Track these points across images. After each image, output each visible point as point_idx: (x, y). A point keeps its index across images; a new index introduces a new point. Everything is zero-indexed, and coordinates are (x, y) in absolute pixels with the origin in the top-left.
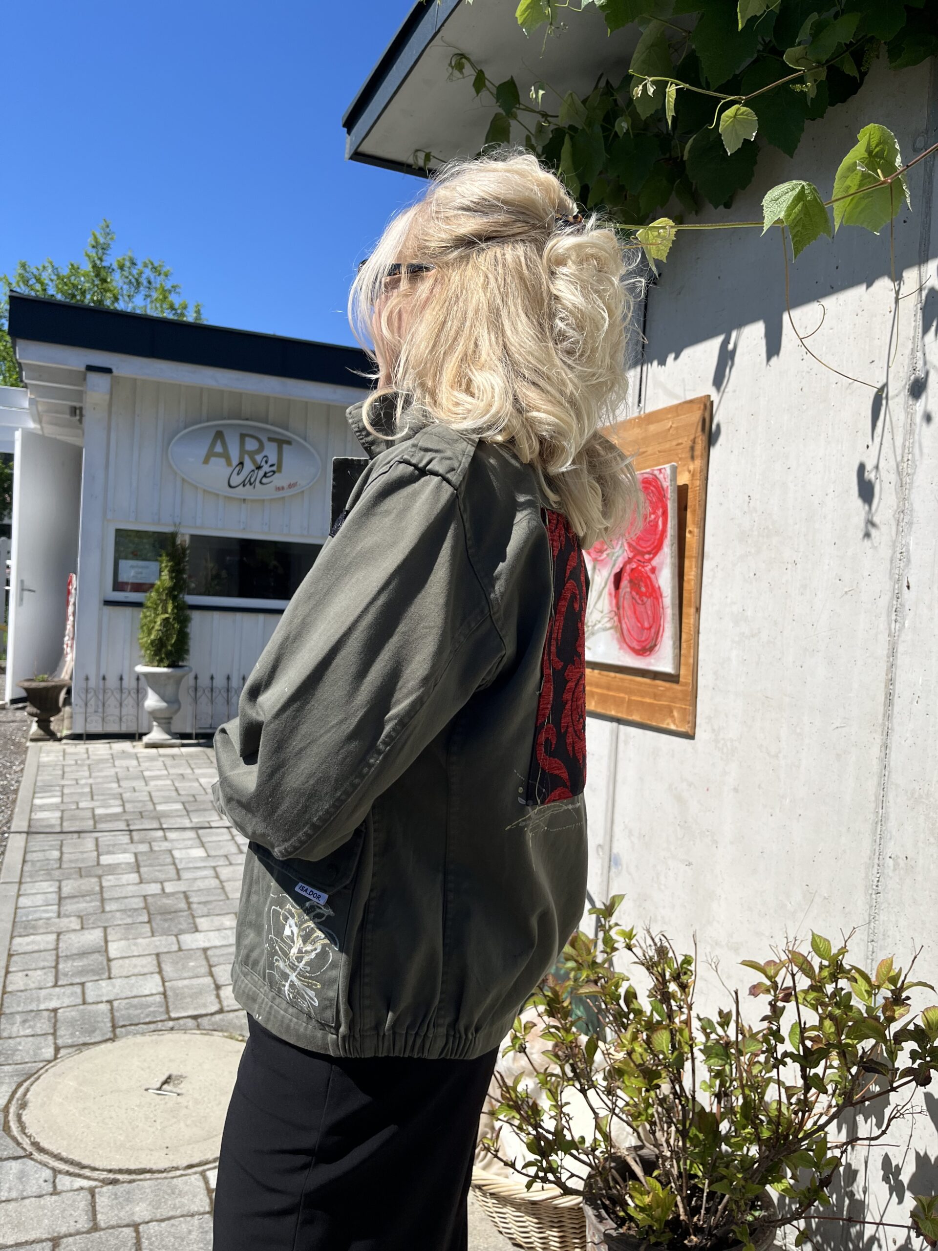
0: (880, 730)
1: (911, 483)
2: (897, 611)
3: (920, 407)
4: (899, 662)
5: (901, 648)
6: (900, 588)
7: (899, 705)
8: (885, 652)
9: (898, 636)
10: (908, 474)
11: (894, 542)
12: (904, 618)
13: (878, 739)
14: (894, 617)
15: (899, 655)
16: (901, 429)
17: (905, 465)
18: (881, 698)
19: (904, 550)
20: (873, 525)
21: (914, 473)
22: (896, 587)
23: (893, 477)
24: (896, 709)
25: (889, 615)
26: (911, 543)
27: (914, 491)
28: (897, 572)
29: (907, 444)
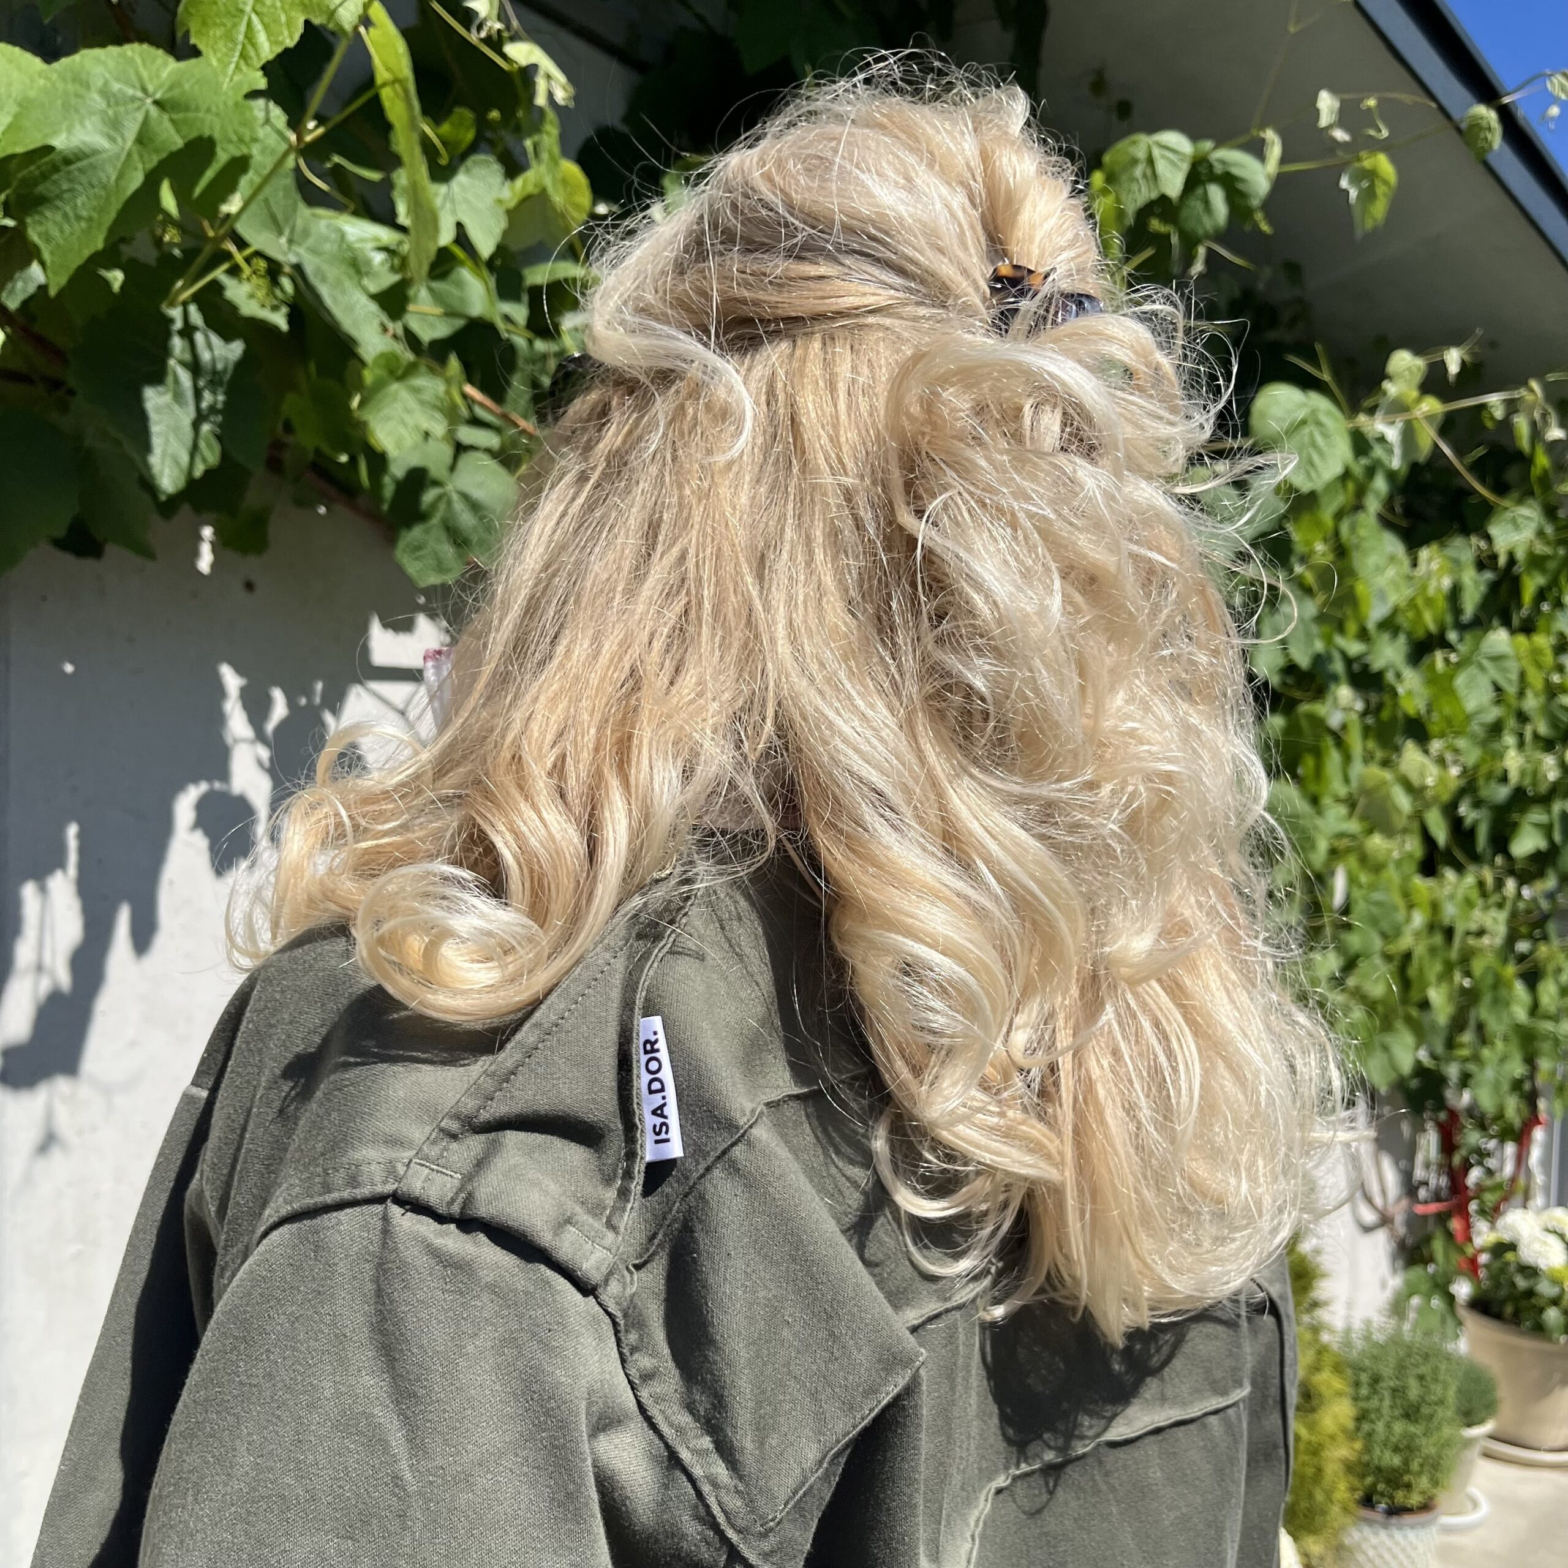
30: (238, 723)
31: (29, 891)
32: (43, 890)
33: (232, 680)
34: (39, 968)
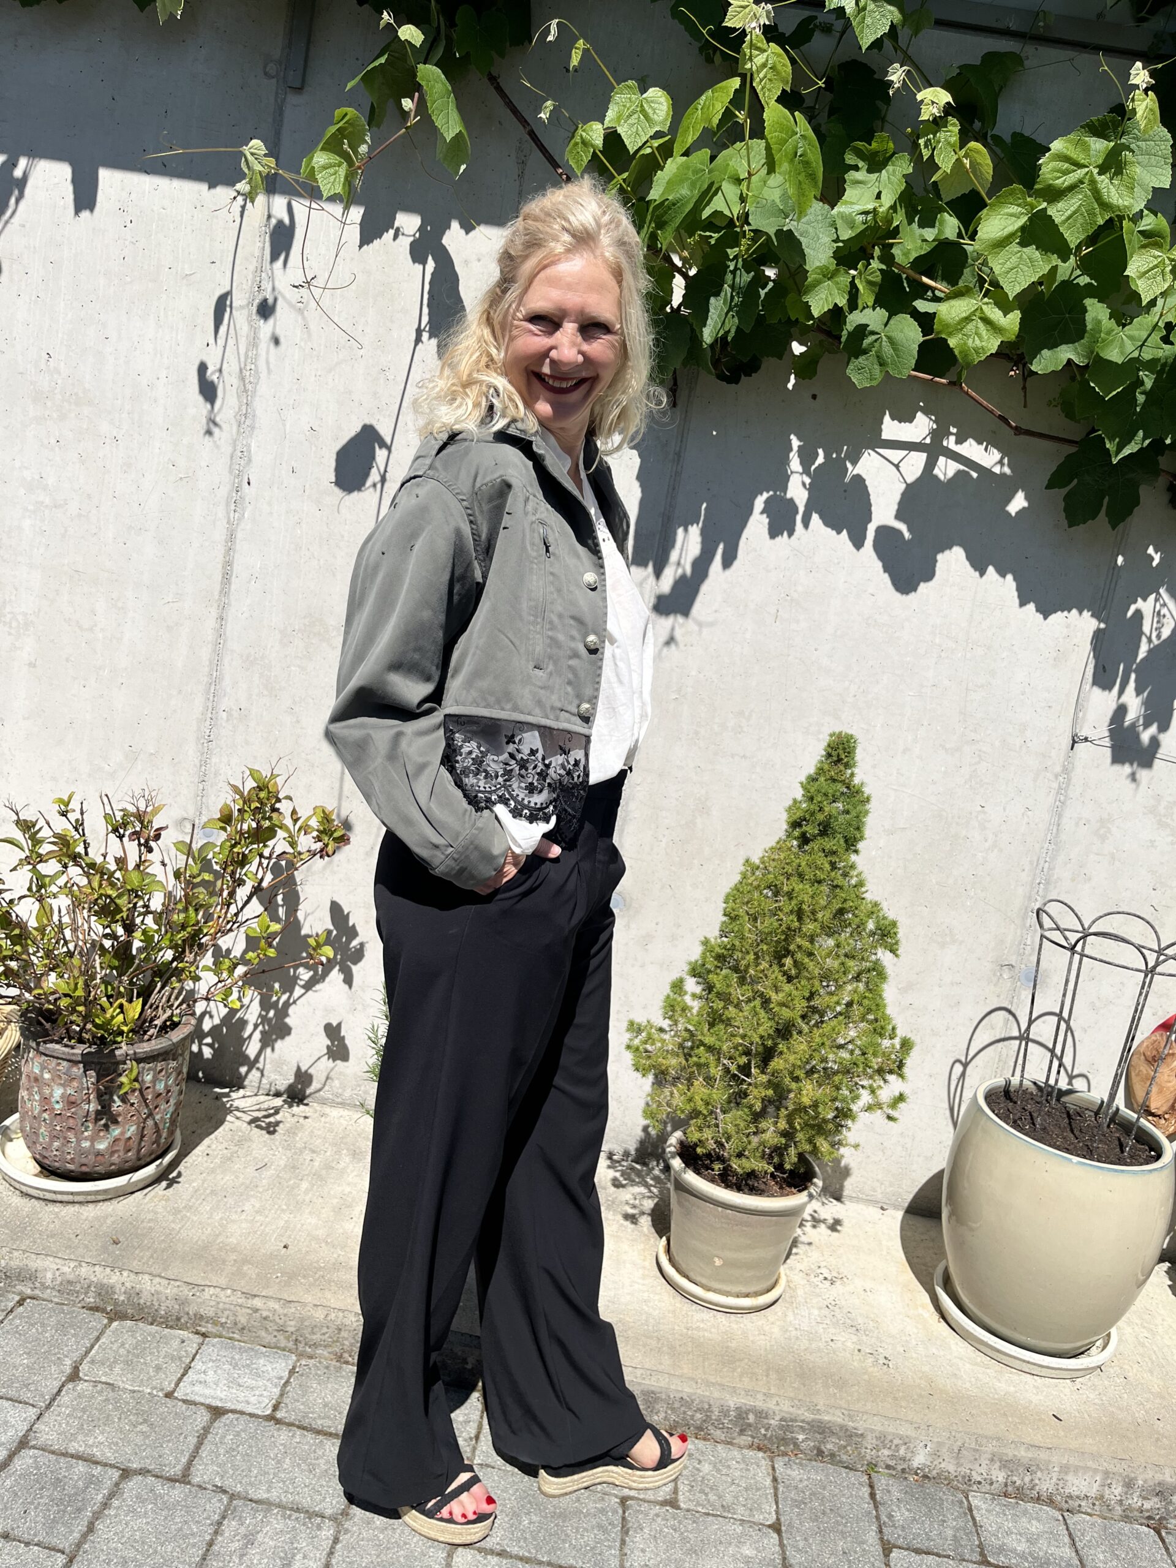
0: (216, 605)
1: (255, 391)
2: (236, 502)
3: (268, 327)
4: (238, 547)
5: (240, 535)
6: (241, 482)
7: (235, 584)
8: (224, 537)
9: (238, 524)
10: (250, 383)
11: (235, 441)
12: (244, 510)
13: (214, 613)
14: (233, 507)
15: (238, 541)
16: (245, 340)
17: (248, 373)
18: (218, 577)
19: (245, 450)
20: (216, 424)
21: (257, 383)
22: (236, 481)
23: (235, 381)
24: (233, 587)
25: (228, 504)
26: (253, 445)
27: (257, 399)
28: (237, 468)
29: (250, 354)
30: (795, 464)
31: (680, 531)
32: (686, 530)
33: (795, 443)
34: (679, 564)
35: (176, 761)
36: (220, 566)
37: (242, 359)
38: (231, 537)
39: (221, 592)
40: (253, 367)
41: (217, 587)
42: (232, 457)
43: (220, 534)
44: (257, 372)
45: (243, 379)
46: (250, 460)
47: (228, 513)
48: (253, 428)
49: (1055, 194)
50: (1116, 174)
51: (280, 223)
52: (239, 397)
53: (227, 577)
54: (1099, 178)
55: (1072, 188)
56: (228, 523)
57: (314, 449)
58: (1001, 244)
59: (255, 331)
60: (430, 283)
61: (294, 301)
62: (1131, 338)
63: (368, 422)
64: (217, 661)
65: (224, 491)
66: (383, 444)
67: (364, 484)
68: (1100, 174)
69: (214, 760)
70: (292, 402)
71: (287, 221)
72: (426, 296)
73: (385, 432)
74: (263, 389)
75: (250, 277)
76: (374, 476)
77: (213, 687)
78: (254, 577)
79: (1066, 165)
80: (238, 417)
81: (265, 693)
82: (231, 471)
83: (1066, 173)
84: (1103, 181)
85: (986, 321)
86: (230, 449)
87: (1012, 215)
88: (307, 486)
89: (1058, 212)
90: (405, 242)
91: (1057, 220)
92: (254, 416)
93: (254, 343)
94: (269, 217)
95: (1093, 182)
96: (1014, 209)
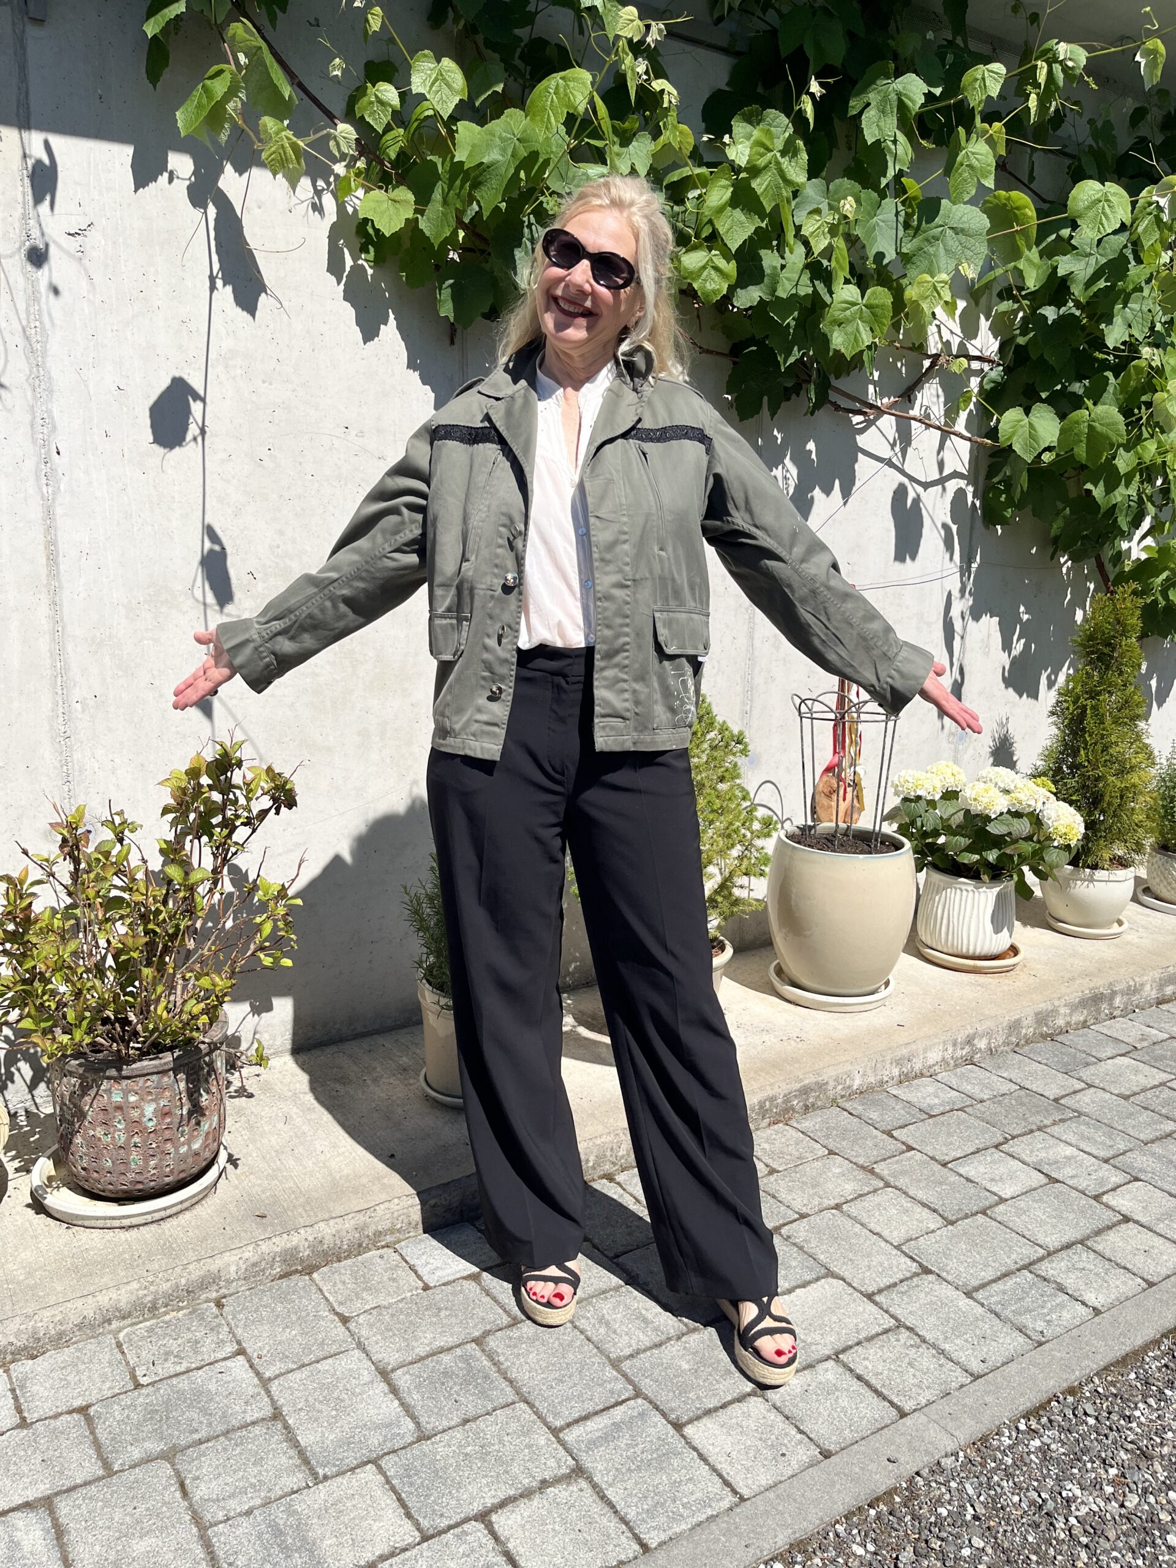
0: (47, 590)
1: (45, 351)
2: (48, 475)
3: (43, 275)
4: (58, 523)
5: (59, 511)
6: (48, 452)
7: (64, 564)
8: (41, 516)
9: (53, 499)
11: (31, 406)
12: (57, 482)
13: (47, 599)
14: (44, 481)
15: (58, 517)
16: (22, 293)
17: (33, 331)
18: (44, 559)
19: (45, 416)
21: (47, 342)
22: (43, 451)
23: (20, 341)
24: (62, 567)
25: (38, 479)
26: (54, 410)
27: (49, 359)
28: (41, 436)
29: (32, 310)
35: (32, 767)
36: (42, 548)
37: (23, 316)
38: (49, 513)
39: (48, 576)
40: (37, 324)
41: (44, 571)
42: (32, 426)
43: (35, 512)
44: (43, 329)
45: (27, 338)
46: (54, 428)
47: (40, 489)
48: (51, 392)
49: (754, 171)
50: (793, 157)
51: (39, 163)
52: (27, 358)
53: (52, 558)
54: (782, 160)
55: (766, 167)
56: (43, 498)
57: (125, 409)
58: (720, 210)
59: (34, 284)
60: (215, 229)
61: (73, 251)
62: (788, 279)
63: (177, 375)
64: (59, 652)
65: (30, 465)
66: (196, 397)
67: (184, 439)
68: (783, 156)
69: (77, 756)
70: (91, 360)
71: (47, 161)
72: (213, 243)
73: (197, 384)
74: (54, 346)
75: (17, 225)
76: (193, 430)
77: (59, 679)
78: (84, 553)
79: (762, 150)
80: (31, 380)
81: (120, 673)
82: (34, 441)
83: (762, 155)
84: (785, 162)
85: (716, 269)
86: (28, 417)
87: (723, 187)
88: (126, 450)
89: (759, 185)
90: (181, 188)
91: (759, 192)
92: (50, 378)
93: (34, 297)
94: (25, 156)
95: (778, 163)
96: (724, 182)
